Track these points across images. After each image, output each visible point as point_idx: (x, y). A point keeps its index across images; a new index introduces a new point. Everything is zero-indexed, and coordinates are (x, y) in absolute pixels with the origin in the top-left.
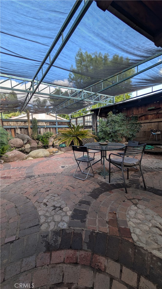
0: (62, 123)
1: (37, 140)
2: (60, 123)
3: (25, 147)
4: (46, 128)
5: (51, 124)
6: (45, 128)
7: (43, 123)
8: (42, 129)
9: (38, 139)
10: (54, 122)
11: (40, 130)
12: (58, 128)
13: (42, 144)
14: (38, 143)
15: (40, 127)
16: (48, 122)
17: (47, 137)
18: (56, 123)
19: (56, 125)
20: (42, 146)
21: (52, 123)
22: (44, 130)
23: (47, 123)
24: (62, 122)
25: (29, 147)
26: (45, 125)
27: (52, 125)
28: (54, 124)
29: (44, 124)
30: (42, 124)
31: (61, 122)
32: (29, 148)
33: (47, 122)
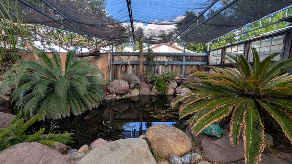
0: (193, 58)
1: (150, 84)
2: (189, 57)
3: (130, 94)
4: (167, 65)
5: (175, 59)
6: (165, 65)
7: (163, 58)
8: (161, 66)
9: (152, 83)
10: (180, 56)
11: (158, 68)
12: (186, 65)
13: (157, 91)
14: (151, 89)
15: (158, 64)
16: (171, 56)
17: (166, 81)
18: (183, 58)
19: (182, 61)
20: (156, 95)
21: (177, 57)
22: (164, 68)
23: (169, 58)
24: (193, 56)
25: (137, 94)
26: (165, 61)
27: (176, 61)
28: (180, 59)
29: (165, 59)
30: (162, 60)
31: (191, 56)
32: (137, 96)
33: (169, 56)
